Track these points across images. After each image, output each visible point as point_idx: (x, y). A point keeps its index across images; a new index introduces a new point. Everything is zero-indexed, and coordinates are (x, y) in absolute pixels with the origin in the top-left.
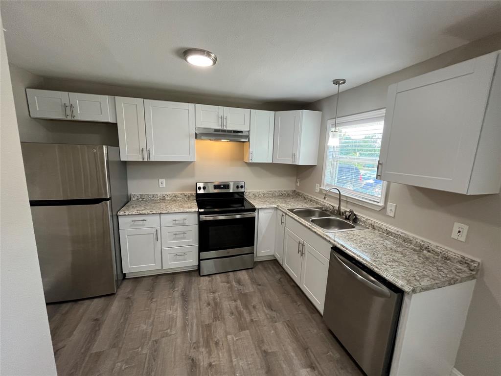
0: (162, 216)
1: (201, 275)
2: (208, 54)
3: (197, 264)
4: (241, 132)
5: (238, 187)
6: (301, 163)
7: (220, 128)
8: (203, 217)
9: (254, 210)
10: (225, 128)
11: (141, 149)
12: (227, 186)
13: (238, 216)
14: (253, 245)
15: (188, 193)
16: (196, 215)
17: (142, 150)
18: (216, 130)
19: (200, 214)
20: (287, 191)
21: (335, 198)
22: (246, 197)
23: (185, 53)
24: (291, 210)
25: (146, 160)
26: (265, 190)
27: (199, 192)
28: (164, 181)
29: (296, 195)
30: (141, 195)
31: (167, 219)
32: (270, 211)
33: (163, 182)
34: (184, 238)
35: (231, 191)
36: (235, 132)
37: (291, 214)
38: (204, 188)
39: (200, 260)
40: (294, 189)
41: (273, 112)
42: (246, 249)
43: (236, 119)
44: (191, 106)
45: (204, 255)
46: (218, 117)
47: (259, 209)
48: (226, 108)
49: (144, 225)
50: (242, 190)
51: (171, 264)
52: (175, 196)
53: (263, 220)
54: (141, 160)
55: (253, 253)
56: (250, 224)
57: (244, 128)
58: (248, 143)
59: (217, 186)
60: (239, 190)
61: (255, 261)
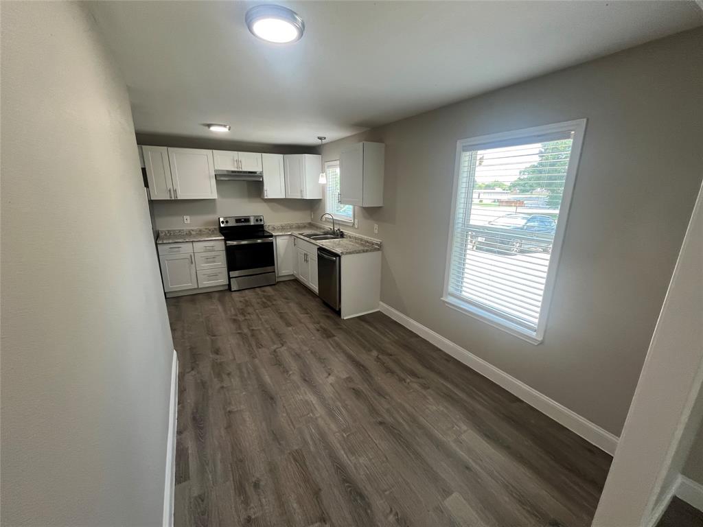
0: (194, 244)
1: (233, 290)
2: (225, 126)
3: (228, 283)
4: (255, 173)
5: (257, 220)
6: (308, 196)
7: (236, 170)
8: (230, 243)
9: (272, 236)
10: (241, 170)
11: (168, 189)
12: (247, 220)
13: (259, 241)
14: (274, 265)
15: (212, 227)
16: (223, 242)
17: (170, 191)
18: (233, 172)
19: (225, 240)
20: (303, 224)
21: (336, 223)
22: (266, 229)
23: (209, 126)
24: (301, 234)
25: (173, 198)
26: (283, 223)
27: (222, 225)
28: (188, 217)
29: (311, 226)
30: (168, 231)
31: (199, 246)
32: (285, 237)
33: (187, 219)
34: (214, 262)
35: (252, 223)
36: (250, 172)
37: (302, 237)
38: (227, 222)
39: (229, 278)
40: (310, 221)
41: (282, 155)
42: (269, 269)
43: (249, 162)
44: (209, 152)
45: (233, 274)
46: (234, 160)
47: (276, 236)
48: (240, 153)
49: (179, 251)
50: (262, 223)
51: (206, 283)
52: (200, 231)
53: (281, 244)
54: (169, 199)
55: (274, 272)
56: (269, 248)
57: (257, 169)
58: (262, 182)
59: (238, 220)
60: (259, 223)
61: (278, 280)
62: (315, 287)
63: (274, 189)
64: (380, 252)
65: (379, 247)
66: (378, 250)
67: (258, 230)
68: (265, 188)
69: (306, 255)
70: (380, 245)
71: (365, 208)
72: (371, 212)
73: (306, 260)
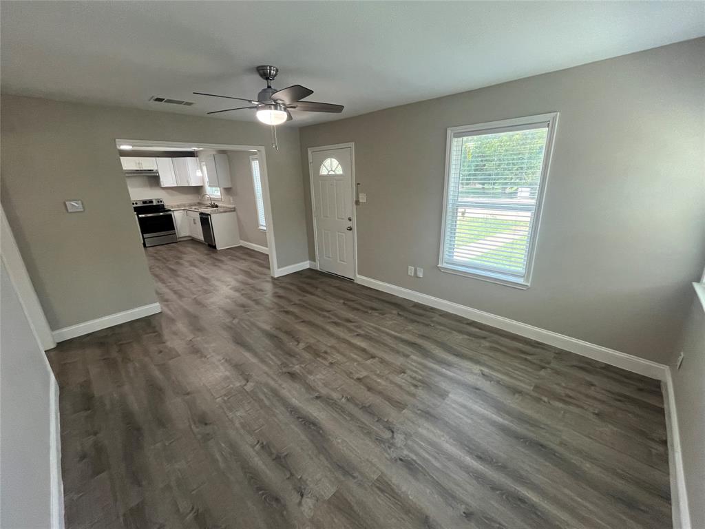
1: (147, 246)
4: (153, 171)
5: (158, 202)
7: (139, 169)
8: (140, 216)
9: (170, 211)
12: (151, 202)
13: (161, 214)
14: (175, 230)
18: (137, 170)
19: (137, 214)
20: (194, 203)
22: (166, 207)
26: (179, 203)
32: (180, 211)
35: (155, 204)
36: (149, 170)
38: (136, 204)
39: (144, 239)
40: (198, 201)
41: (170, 158)
42: (171, 232)
43: (147, 163)
45: (146, 235)
46: (136, 163)
47: (173, 211)
50: (162, 203)
53: (178, 217)
55: (175, 234)
56: (169, 218)
57: (154, 168)
58: (158, 176)
59: (144, 202)
60: (160, 203)
61: (178, 240)
62: (202, 238)
63: (167, 180)
64: (234, 213)
65: (234, 210)
66: (234, 211)
67: (160, 208)
68: (161, 180)
69: (194, 220)
70: (234, 208)
71: (225, 189)
72: (228, 191)
73: (195, 223)
